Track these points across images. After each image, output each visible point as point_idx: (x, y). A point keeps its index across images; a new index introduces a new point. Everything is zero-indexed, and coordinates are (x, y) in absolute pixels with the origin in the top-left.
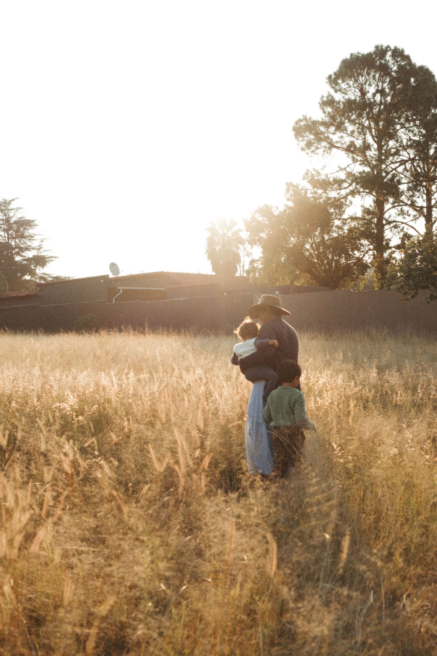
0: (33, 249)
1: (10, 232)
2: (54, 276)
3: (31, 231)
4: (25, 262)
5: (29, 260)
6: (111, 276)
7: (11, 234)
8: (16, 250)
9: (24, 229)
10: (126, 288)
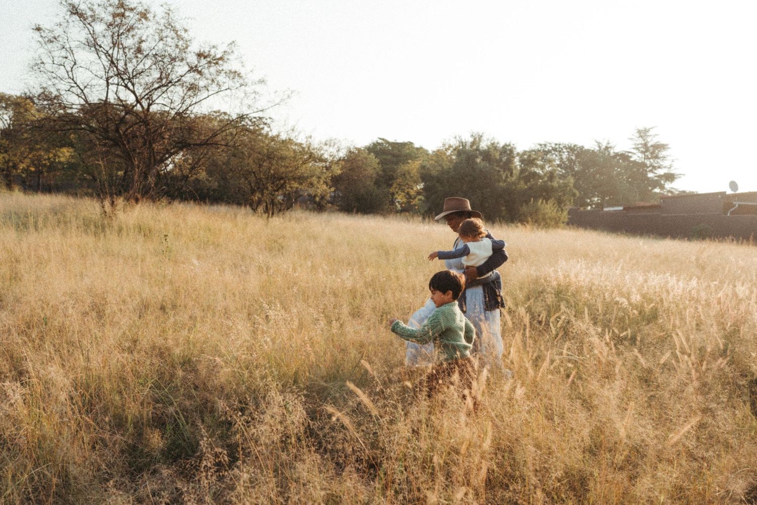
0: (665, 167)
1: (646, 154)
2: (681, 190)
3: (663, 153)
4: (656, 178)
5: (660, 176)
6: (729, 192)
7: (647, 156)
8: (650, 169)
9: (659, 151)
10: (741, 203)
